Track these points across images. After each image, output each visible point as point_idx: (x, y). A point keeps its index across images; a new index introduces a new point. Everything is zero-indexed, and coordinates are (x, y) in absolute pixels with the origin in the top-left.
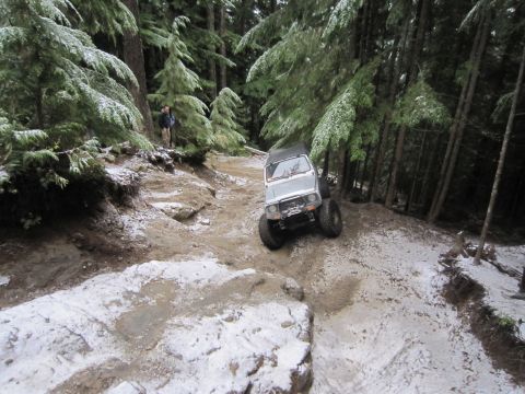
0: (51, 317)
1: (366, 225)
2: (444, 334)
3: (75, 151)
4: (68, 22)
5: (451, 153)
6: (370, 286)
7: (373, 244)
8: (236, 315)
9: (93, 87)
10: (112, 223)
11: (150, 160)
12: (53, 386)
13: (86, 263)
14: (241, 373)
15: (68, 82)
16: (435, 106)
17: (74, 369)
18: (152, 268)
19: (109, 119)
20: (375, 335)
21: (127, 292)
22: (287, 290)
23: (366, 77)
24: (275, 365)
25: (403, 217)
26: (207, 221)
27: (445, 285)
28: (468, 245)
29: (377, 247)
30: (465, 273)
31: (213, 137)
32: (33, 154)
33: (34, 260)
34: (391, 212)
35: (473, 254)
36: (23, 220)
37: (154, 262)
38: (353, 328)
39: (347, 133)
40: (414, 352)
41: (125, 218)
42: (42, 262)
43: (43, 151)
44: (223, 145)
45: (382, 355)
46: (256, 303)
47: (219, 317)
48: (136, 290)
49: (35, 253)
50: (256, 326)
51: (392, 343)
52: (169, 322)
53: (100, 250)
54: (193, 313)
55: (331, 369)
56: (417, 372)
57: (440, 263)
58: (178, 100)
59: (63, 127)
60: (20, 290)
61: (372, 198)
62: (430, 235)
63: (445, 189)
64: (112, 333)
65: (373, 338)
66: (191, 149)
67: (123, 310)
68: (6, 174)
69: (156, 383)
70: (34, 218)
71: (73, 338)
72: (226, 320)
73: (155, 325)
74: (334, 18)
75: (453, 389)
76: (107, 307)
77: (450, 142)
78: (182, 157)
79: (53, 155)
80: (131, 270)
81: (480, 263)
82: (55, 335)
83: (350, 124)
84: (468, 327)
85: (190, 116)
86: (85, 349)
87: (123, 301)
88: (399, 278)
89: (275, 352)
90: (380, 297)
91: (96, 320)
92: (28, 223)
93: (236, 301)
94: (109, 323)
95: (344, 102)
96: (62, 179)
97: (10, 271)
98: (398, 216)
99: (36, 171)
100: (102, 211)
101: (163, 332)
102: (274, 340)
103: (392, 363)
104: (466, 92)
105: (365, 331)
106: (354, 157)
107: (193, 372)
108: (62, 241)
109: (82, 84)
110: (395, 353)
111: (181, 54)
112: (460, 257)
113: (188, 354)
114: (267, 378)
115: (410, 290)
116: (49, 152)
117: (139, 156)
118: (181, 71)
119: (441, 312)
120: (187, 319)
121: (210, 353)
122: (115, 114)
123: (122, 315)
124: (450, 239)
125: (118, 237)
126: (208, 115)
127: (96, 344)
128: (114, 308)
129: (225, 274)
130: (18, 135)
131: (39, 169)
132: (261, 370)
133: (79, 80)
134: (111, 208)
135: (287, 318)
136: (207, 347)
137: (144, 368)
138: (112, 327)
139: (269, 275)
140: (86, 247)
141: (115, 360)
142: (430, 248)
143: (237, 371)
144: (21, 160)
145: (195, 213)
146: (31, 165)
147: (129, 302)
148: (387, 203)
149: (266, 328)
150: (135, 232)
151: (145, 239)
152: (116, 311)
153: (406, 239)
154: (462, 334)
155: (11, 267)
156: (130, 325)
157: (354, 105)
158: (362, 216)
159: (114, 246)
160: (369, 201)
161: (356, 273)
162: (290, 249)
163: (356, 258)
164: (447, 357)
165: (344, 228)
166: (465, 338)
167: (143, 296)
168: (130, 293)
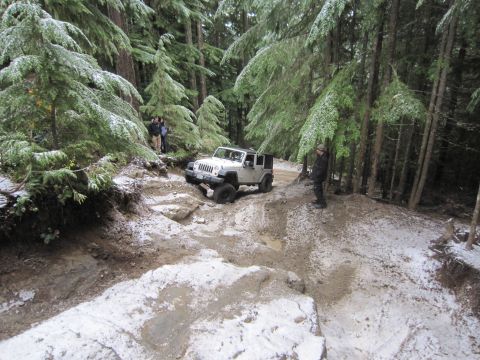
0: (80, 331)
1: (353, 216)
2: (446, 318)
3: (92, 168)
4: (79, 47)
5: (427, 144)
6: (365, 274)
7: (361, 233)
8: (253, 314)
9: (102, 106)
10: (121, 231)
11: (145, 166)
13: (103, 271)
15: (80, 103)
16: (413, 103)
18: (166, 273)
19: (119, 135)
20: (378, 322)
21: (147, 299)
22: (290, 283)
23: (346, 79)
25: (386, 205)
26: (202, 220)
27: (437, 270)
28: (458, 231)
29: (366, 236)
30: (459, 258)
31: (201, 141)
32: (53, 173)
33: (55, 273)
34: (374, 202)
35: (465, 238)
36: (43, 235)
37: (166, 267)
38: (356, 317)
39: (332, 133)
40: (421, 339)
41: (132, 224)
42: (63, 274)
43: (62, 170)
44: (210, 148)
45: (389, 341)
46: (267, 301)
47: (238, 319)
48: (155, 296)
49: (55, 266)
50: (273, 325)
51: (397, 330)
52: (192, 327)
53: (114, 258)
54: (214, 317)
57: (430, 248)
58: (167, 109)
59: (78, 145)
60: (45, 303)
61: (355, 190)
62: (413, 221)
63: (424, 177)
64: (140, 342)
65: (376, 325)
66: (182, 154)
67: (146, 317)
68: (26, 193)
70: (53, 233)
71: (105, 352)
72: (246, 321)
73: (178, 331)
74: (314, 28)
76: (130, 315)
77: (425, 134)
78: (174, 162)
79: (71, 173)
80: (148, 276)
81: (472, 248)
82: (88, 351)
83: (334, 124)
84: (470, 311)
85: (179, 124)
87: (144, 308)
88: (391, 264)
89: (296, 350)
90: (376, 284)
91: (123, 331)
92: (48, 238)
93: (249, 301)
94: (135, 333)
95: (327, 104)
96: (80, 195)
97: (34, 285)
98: (381, 205)
99: (53, 189)
100: (112, 220)
101: (189, 338)
102: (291, 337)
103: (401, 350)
104: (438, 88)
105: (367, 319)
106: (339, 155)
108: (79, 252)
109: (93, 104)
110: (402, 341)
111: (168, 68)
112: (452, 243)
115: (404, 276)
116: (67, 170)
117: (135, 163)
118: (169, 83)
119: (439, 297)
120: (209, 323)
121: (236, 356)
122: (125, 130)
123: (145, 322)
124: (433, 224)
125: (128, 244)
126: (195, 122)
127: (126, 355)
128: (137, 316)
129: (233, 273)
130: (38, 156)
131: (56, 186)
133: (90, 100)
134: (119, 216)
135: (297, 313)
136: (232, 351)
138: (138, 336)
139: (272, 270)
140: (102, 256)
142: (416, 234)
144: (42, 180)
145: (191, 213)
146: (49, 183)
147: (149, 308)
148: (369, 194)
149: (282, 326)
150: (143, 237)
151: (153, 243)
152: (140, 320)
153: (392, 226)
154: (465, 318)
155: (34, 281)
156: (154, 334)
157: (336, 106)
158: (348, 207)
159: (126, 253)
160: (352, 192)
161: (349, 262)
162: (284, 242)
163: (348, 247)
164: (454, 342)
165: (332, 219)
166: (469, 322)
167: (162, 302)
168: (150, 300)
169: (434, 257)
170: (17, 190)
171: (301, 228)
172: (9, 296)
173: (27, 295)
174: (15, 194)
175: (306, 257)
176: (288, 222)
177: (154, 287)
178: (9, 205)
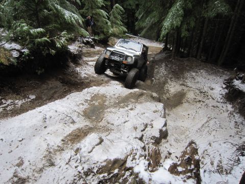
0: (57, 110)
1: (188, 68)
2: (226, 114)
3: (57, 37)
5: (231, 31)
6: (190, 95)
7: (191, 77)
8: (134, 107)
9: (61, 6)
10: (73, 72)
11: (83, 43)
12: (65, 135)
13: (65, 89)
14: (139, 130)
15: (50, 4)
16: (225, 6)
17: (72, 130)
18: (94, 89)
19: (70, 21)
20: (194, 116)
22: (152, 97)
24: (152, 127)
25: (206, 63)
27: (226, 94)
28: (238, 74)
29: (193, 78)
30: (237, 87)
31: (112, 29)
32: (39, 40)
33: (44, 88)
34: (200, 61)
35: (240, 78)
36: (37, 71)
37: (94, 87)
38: (183, 113)
39: (180, 23)
40: (212, 122)
41: (78, 69)
42: (47, 89)
43: (44, 39)
44: (117, 33)
45: (197, 123)
46: (141, 103)
47: (127, 108)
48: (89, 99)
49: (43, 85)
50: (143, 112)
51: (202, 119)
52: (106, 111)
53: (70, 83)
54: (116, 107)
55: (174, 130)
56: (214, 130)
57: (224, 83)
58: (94, 12)
59: (50, 27)
60: (40, 101)
61: (190, 55)
62: (219, 71)
63: (227, 49)
64: (83, 116)
65: (192, 117)
66: (102, 36)
67: (85, 107)
68: (28, 50)
69: (105, 134)
70: (41, 70)
72: (130, 110)
73: (100, 113)
75: (231, 136)
76: (78, 106)
77: (231, 25)
78: (98, 40)
79: (48, 40)
80: (85, 91)
81: (244, 83)
82: (60, 117)
83: (181, 18)
84: (237, 111)
85: (100, 20)
86: (73, 122)
87: (84, 103)
88: (204, 91)
89: (152, 122)
90: (195, 100)
91: (75, 111)
92: (39, 72)
93: (133, 102)
94: (81, 112)
95: (178, 7)
96: (53, 51)
97: (35, 93)
98: (203, 63)
99: (40, 49)
100: (68, 66)
101: (104, 115)
102: (151, 118)
103: (202, 127)
105: (189, 115)
106: (183, 35)
107: (119, 130)
108: (53, 80)
109: (56, 5)
110: (203, 123)
112: (235, 80)
113: (116, 123)
114: (149, 132)
116: (46, 39)
119: (224, 106)
120: (113, 109)
122: (72, 19)
123: (85, 109)
125: (76, 77)
126: (109, 19)
127: (77, 120)
128: (81, 106)
129: (124, 91)
130: (32, 31)
131: (41, 47)
132: (146, 129)
133: (54, 3)
134: (72, 65)
135: (155, 109)
136: (123, 120)
137: (99, 129)
138: (82, 114)
139: (145, 91)
140: (64, 82)
141: (87, 126)
142: (219, 78)
143: (137, 130)
144: (34, 44)
146: (37, 46)
147: (87, 104)
148: (198, 57)
149: (147, 113)
150: (83, 75)
151: (88, 78)
152: (82, 108)
153: (207, 74)
154: (234, 114)
155: (35, 91)
156: (89, 113)
157: (183, 8)
158: (186, 64)
159: (76, 81)
160: (189, 57)
161: (184, 90)
162: (152, 81)
163: (184, 83)
164: (227, 124)
165: (177, 70)
166: (236, 115)
167: (92, 101)
168: (87, 100)
169: (226, 88)
170: (23, 49)
171: (162, 74)
172: (25, 97)
173: (33, 97)
174: (23, 51)
175: (163, 88)
176: (155, 71)
177: (89, 95)
178: (20, 56)
